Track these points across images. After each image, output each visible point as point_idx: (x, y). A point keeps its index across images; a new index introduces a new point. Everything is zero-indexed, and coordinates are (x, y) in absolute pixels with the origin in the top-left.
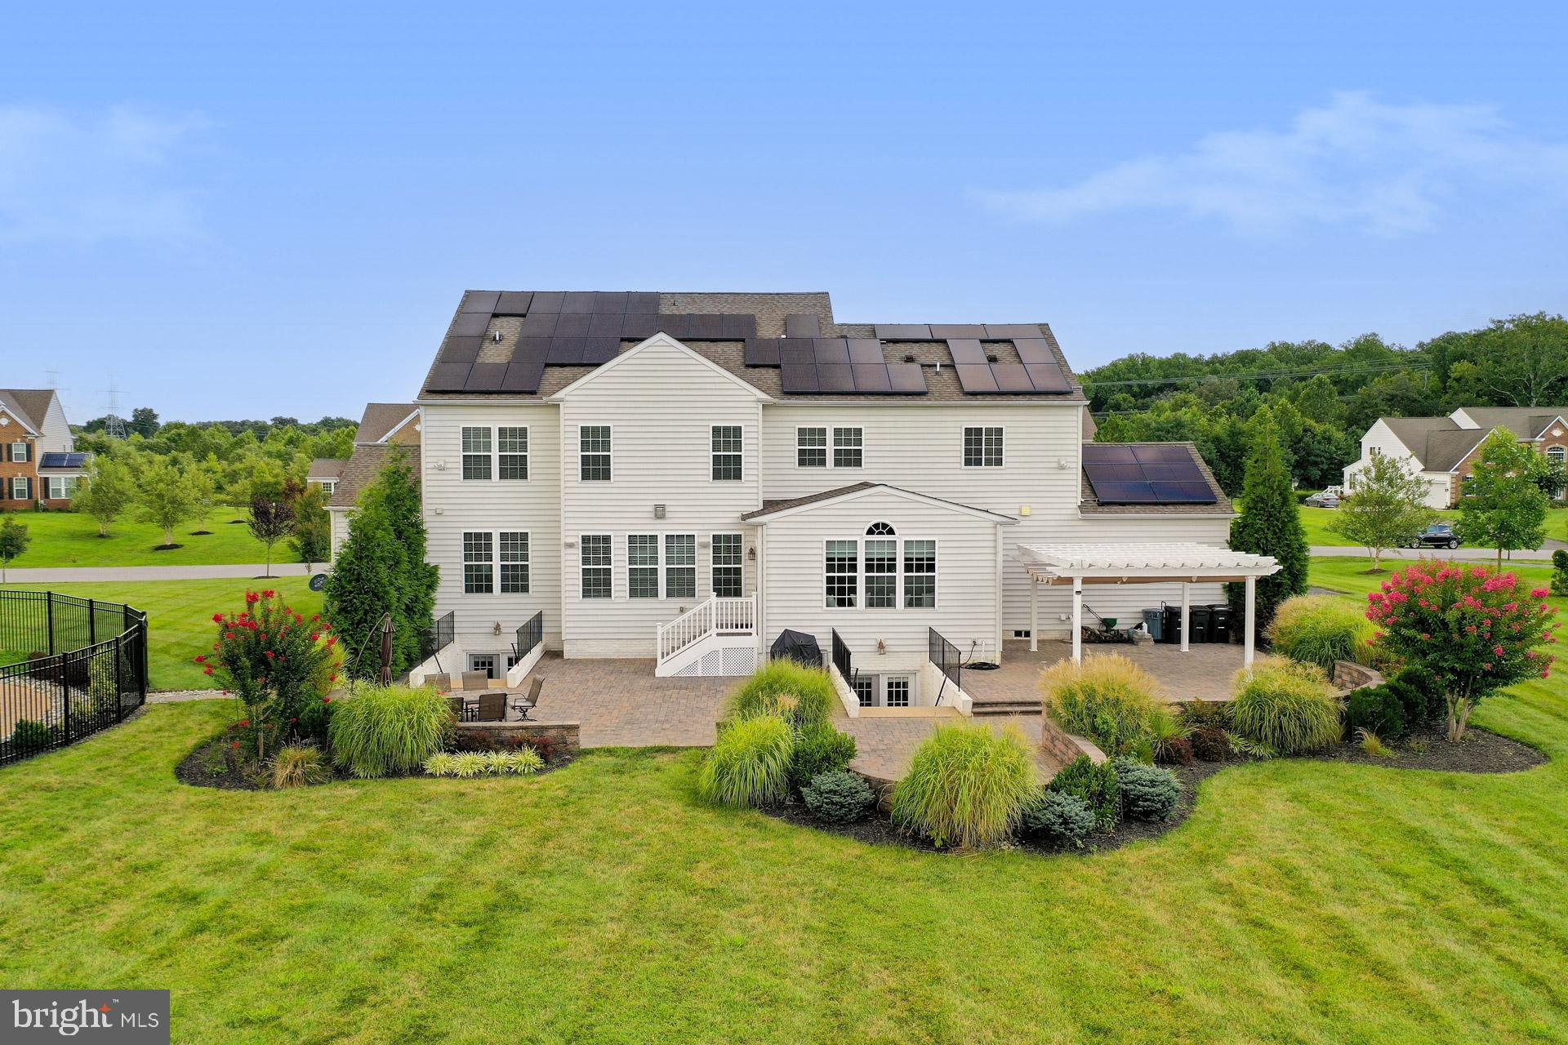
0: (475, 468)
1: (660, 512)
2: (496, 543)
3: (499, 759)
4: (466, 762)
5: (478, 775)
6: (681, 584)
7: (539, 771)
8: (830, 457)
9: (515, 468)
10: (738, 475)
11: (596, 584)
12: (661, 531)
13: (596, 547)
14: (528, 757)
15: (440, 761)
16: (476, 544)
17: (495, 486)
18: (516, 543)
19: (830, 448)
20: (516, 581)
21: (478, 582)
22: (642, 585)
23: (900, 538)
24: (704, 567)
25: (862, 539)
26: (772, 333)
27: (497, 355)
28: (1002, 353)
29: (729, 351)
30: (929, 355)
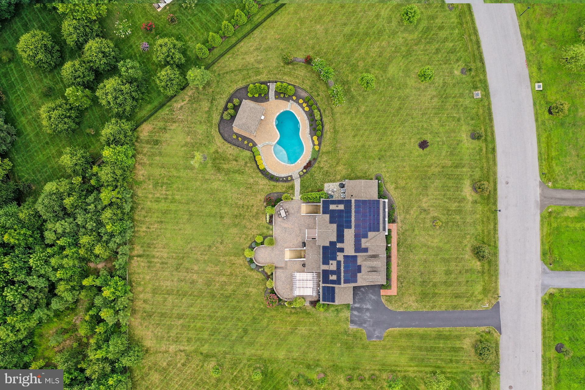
26: (339, 245)
27: (332, 207)
28: (334, 277)
29: (335, 239)
30: (333, 267)
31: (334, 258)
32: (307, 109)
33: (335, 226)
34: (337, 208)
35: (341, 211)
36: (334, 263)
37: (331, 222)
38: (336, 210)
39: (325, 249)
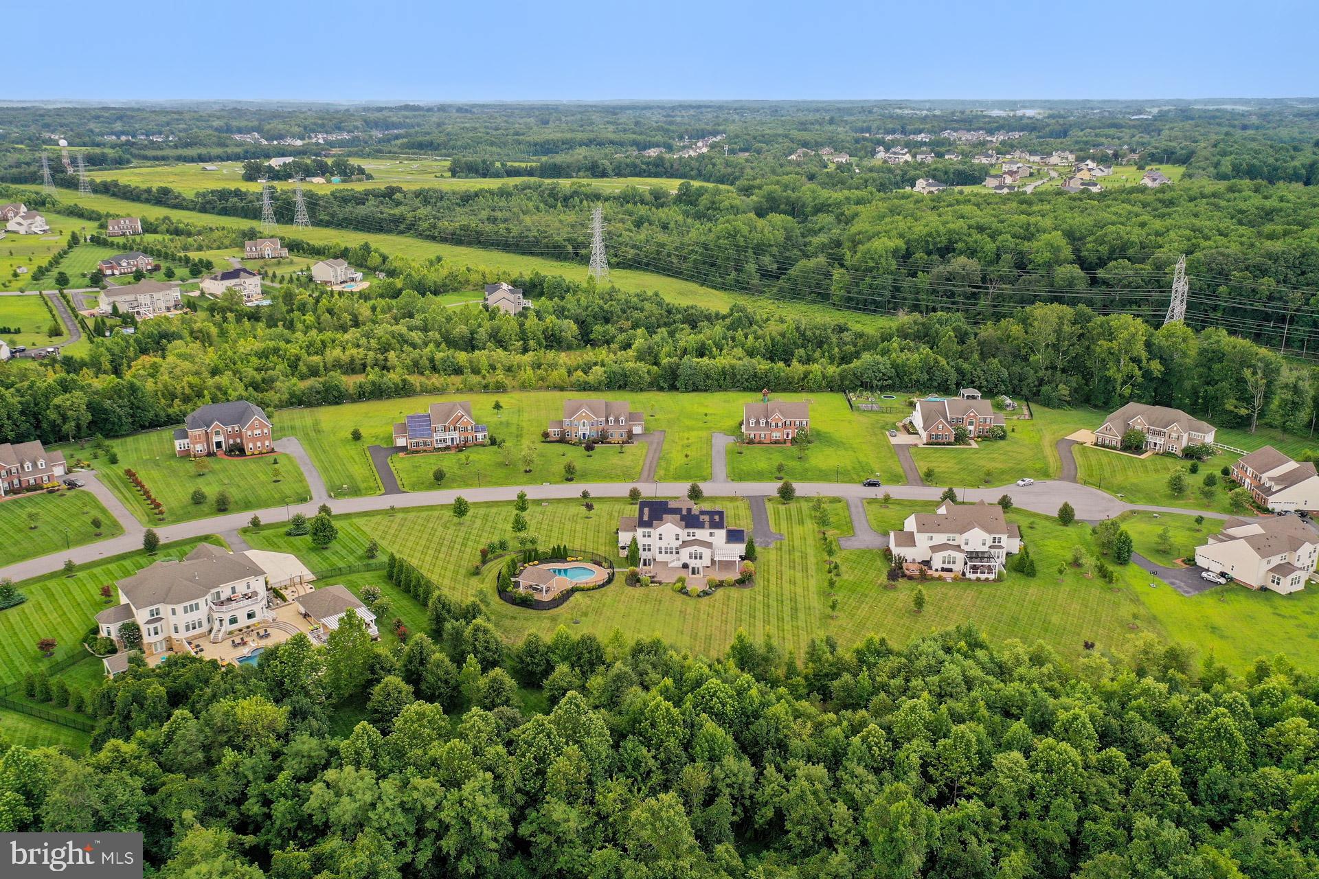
0: (644, 536)
1: (669, 544)
2: (647, 546)
3: (656, 585)
4: (653, 585)
6: (671, 553)
9: (649, 536)
10: (679, 540)
11: (660, 552)
12: (669, 546)
13: (660, 548)
14: (658, 585)
15: (651, 585)
16: (644, 546)
17: (647, 539)
18: (649, 546)
19: (691, 535)
20: (649, 550)
21: (644, 550)
22: (666, 553)
23: (699, 552)
24: (674, 551)
25: (694, 552)
26: (684, 512)
27: (646, 518)
28: (717, 518)
29: (678, 517)
30: (706, 518)
31: (697, 517)
32: (536, 562)
33: (665, 516)
34: (648, 513)
35: (651, 510)
36: (702, 517)
37: (661, 519)
38: (649, 515)
39: (687, 526)
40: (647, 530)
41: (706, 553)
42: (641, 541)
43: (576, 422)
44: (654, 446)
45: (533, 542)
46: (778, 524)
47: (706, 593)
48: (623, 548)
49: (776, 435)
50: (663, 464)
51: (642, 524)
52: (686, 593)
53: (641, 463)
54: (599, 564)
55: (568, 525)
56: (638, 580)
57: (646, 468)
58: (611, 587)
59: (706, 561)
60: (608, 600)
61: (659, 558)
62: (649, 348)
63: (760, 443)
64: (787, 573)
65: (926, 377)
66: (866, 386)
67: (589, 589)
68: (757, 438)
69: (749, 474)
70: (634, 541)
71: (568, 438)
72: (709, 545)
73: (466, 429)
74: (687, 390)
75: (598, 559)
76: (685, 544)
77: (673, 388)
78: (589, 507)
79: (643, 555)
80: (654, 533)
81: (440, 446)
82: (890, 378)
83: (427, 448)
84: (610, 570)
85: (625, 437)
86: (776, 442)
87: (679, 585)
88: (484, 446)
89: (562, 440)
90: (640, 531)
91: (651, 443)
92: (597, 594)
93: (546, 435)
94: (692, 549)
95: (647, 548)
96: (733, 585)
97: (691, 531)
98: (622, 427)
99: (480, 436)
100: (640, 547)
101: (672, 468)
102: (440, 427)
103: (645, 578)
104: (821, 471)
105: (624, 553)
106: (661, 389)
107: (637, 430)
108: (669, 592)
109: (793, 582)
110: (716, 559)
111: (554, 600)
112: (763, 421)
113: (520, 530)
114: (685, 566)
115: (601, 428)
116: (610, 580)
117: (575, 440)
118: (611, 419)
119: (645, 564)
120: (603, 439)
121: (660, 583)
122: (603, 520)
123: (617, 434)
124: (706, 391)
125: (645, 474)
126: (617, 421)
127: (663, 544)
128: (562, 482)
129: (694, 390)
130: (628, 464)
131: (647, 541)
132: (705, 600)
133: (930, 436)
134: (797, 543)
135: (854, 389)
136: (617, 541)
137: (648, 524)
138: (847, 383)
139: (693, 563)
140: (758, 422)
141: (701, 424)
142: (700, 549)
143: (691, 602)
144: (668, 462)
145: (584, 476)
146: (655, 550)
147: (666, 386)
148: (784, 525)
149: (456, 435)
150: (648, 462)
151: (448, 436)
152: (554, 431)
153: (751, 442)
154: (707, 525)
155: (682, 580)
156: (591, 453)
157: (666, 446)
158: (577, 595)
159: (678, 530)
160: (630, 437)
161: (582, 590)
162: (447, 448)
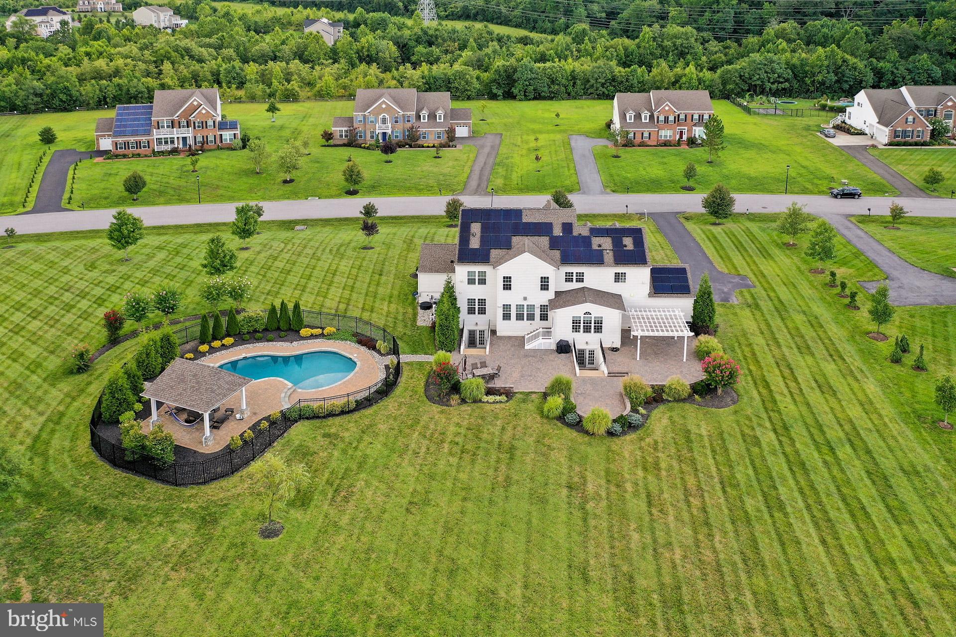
0: (471, 282)
1: (525, 299)
2: (477, 301)
3: (498, 398)
4: (491, 398)
5: (494, 403)
6: (531, 317)
7: (507, 401)
8: (574, 280)
9: (483, 282)
10: (547, 289)
11: (507, 317)
12: (525, 303)
13: (507, 307)
14: (503, 398)
15: (485, 398)
16: (471, 301)
17: (477, 286)
18: (482, 302)
19: (574, 278)
20: (482, 311)
21: (471, 311)
22: (520, 317)
23: (593, 316)
24: (537, 313)
25: (582, 316)
26: (558, 232)
27: (475, 243)
28: (628, 242)
29: (545, 241)
30: (606, 243)
31: (586, 241)
32: (229, 341)
33: (515, 240)
34: (479, 235)
35: (484, 229)
36: (596, 242)
37: (508, 246)
38: (482, 237)
39: (566, 260)
40: (477, 268)
41: (612, 318)
42: (465, 292)
43: (372, 118)
44: (486, 150)
45: (237, 294)
46: (725, 258)
47: (626, 425)
48: (426, 306)
49: (666, 134)
50: (501, 171)
51: (467, 255)
52: (578, 425)
53: (467, 170)
54: (368, 343)
55: (326, 261)
56: (456, 388)
57: (475, 176)
58: (389, 404)
59: (611, 337)
60: (375, 449)
61: (505, 329)
62: (479, 60)
63: (642, 145)
64: (802, 365)
65: (834, 78)
66: (756, 90)
67: (331, 415)
68: (638, 139)
69: (637, 183)
70: (449, 291)
71: (360, 141)
72: (614, 301)
73: (204, 125)
74: (526, 98)
75: (367, 331)
76: (562, 299)
77: (509, 96)
78: (369, 229)
79: (469, 322)
80: (495, 274)
81: (164, 148)
82: (787, 80)
83: (142, 151)
84: (391, 360)
85: (444, 139)
86: (666, 144)
87: (556, 402)
88: (231, 148)
89: (352, 142)
90: (462, 272)
91: (482, 147)
92: (347, 427)
93: (328, 136)
94: (578, 310)
95: (478, 307)
96: (689, 399)
97: (575, 269)
98: (440, 125)
99: (227, 135)
100: (463, 304)
101: (514, 176)
102: (165, 120)
103: (471, 382)
104: (750, 179)
105: (425, 319)
106: (493, 97)
107: (461, 132)
108: (530, 419)
109: (825, 387)
110: (637, 332)
111: (229, 450)
112: (645, 115)
113: (218, 271)
114: (563, 348)
115: (409, 125)
116: (387, 388)
117: (370, 141)
118: (424, 113)
119: (472, 343)
120: (412, 140)
121: (509, 394)
122: (395, 253)
123: (432, 133)
124: (551, 98)
125: (474, 183)
126: (432, 116)
127: (513, 298)
128: (339, 196)
129: (535, 98)
130: (446, 170)
131: (477, 292)
132: (627, 444)
133: (895, 134)
134: (784, 293)
135: (741, 94)
136: (415, 293)
137: (481, 257)
138: (730, 86)
139: (584, 341)
140: (638, 116)
141: (550, 127)
142: (597, 310)
143: (594, 451)
144: (509, 168)
145: (375, 188)
146: (495, 312)
147: (500, 93)
148: (738, 259)
149: (189, 133)
150: (477, 169)
151: (176, 133)
152: (339, 130)
153: (628, 144)
154: (609, 256)
155: (560, 387)
156: (391, 157)
157: (503, 150)
158: (299, 432)
159: (547, 269)
160: (451, 139)
161: (315, 416)
162: (175, 151)
